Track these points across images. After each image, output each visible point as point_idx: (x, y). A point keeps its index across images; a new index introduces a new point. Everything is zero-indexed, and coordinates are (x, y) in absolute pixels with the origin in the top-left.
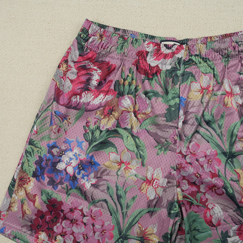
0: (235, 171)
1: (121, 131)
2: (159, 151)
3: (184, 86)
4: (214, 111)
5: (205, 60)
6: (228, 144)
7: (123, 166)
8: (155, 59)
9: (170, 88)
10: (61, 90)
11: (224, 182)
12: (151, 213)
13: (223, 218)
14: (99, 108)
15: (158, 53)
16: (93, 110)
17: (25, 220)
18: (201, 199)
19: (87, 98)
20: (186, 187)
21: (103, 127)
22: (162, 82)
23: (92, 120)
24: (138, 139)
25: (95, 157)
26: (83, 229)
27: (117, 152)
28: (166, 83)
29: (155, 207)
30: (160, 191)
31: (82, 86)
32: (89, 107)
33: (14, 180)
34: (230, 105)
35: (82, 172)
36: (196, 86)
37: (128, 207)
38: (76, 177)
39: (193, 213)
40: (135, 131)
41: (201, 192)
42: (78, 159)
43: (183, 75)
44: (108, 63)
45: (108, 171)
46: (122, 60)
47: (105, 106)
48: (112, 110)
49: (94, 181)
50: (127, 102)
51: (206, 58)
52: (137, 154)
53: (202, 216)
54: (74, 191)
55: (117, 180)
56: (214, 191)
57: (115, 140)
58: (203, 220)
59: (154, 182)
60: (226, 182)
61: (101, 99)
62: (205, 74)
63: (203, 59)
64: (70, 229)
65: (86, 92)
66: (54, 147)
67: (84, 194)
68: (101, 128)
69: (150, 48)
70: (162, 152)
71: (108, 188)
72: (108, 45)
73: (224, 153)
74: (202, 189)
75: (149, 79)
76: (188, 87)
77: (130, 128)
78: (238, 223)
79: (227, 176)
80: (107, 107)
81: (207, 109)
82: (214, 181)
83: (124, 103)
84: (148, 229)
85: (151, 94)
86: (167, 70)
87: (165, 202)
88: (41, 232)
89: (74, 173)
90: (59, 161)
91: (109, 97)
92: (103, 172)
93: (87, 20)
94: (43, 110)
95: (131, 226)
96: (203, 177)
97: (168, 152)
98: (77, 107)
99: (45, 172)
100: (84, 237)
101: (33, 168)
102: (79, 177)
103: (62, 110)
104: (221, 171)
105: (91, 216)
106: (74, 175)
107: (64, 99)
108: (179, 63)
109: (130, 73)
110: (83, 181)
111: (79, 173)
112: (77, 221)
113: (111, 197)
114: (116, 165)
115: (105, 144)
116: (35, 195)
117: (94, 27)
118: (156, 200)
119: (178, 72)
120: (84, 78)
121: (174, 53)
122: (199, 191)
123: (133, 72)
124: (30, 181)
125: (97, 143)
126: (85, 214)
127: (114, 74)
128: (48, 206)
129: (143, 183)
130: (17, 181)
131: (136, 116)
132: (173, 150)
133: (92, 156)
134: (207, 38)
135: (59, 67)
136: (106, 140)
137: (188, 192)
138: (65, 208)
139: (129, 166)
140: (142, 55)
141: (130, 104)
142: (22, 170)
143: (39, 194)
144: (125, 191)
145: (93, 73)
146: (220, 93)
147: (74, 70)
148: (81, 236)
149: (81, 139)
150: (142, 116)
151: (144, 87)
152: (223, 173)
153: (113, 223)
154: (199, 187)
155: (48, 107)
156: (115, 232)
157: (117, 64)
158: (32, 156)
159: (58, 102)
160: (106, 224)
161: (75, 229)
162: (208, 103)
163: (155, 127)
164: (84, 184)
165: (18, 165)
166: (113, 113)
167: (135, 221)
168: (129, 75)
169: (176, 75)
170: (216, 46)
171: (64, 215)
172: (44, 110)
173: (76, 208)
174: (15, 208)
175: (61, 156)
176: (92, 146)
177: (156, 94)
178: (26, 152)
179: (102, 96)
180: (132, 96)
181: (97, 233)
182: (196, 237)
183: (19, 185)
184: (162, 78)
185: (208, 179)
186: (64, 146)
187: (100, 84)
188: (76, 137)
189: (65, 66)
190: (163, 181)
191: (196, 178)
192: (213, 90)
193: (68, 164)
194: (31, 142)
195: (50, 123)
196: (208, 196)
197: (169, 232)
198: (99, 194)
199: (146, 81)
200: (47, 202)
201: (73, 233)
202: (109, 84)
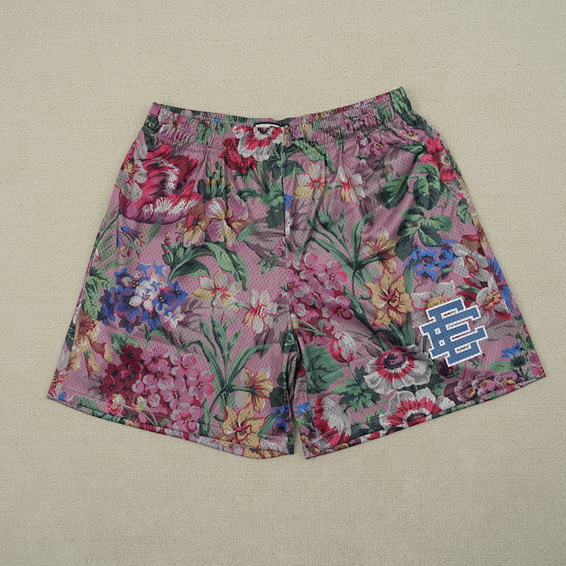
0: (365, 285)
1: (211, 246)
2: (264, 268)
3: (288, 180)
4: (330, 210)
5: (313, 144)
6: (353, 251)
7: (219, 294)
8: (248, 148)
9: (271, 184)
10: (128, 198)
11: (352, 301)
12: (261, 352)
13: (356, 350)
14: (180, 218)
15: (251, 141)
16: (172, 223)
17: (92, 379)
18: (325, 327)
19: (163, 206)
20: (303, 312)
21: (187, 243)
22: (260, 177)
23: (172, 235)
24: (235, 254)
25: (180, 284)
26: (171, 385)
27: (209, 275)
28: (265, 178)
29: (265, 344)
30: (269, 321)
31: (155, 190)
32: (167, 219)
33: (73, 326)
34: (348, 200)
35: (165, 306)
36: (304, 179)
37: (229, 347)
38: (157, 314)
39: (316, 347)
40: (230, 244)
41: (325, 318)
42: (158, 290)
43: (285, 166)
44: (187, 158)
45: (199, 302)
46: (205, 152)
47: (188, 215)
48: (198, 220)
49: (181, 317)
50: (216, 207)
51: (313, 142)
52: (235, 276)
53: (328, 349)
54: (156, 333)
55: (212, 313)
56: (340, 315)
57: (205, 260)
58: (330, 355)
59: (261, 310)
60: (354, 300)
61: (182, 206)
62: (315, 162)
63: (309, 143)
64: (154, 386)
65: (161, 198)
66: (124, 275)
67: (170, 336)
68: (184, 245)
69: (241, 135)
70: (268, 269)
71: (201, 325)
72: (185, 135)
73: (350, 264)
74: (325, 314)
75: (242, 175)
76: (293, 180)
77: (223, 241)
78: (376, 355)
79: (356, 294)
80: (190, 216)
81: (321, 208)
82: (338, 300)
83: (213, 209)
84: (259, 375)
85: (246, 194)
86: (265, 161)
87: (277, 335)
88: (115, 395)
89: (154, 308)
90: (133, 295)
91: (192, 203)
92: (193, 304)
93: (155, 104)
94: (105, 227)
95: (236, 373)
96: (323, 296)
97: (275, 268)
98: (150, 220)
99: (115, 310)
100: (174, 395)
101: (98, 307)
102: (161, 313)
103: (132, 224)
104: (347, 287)
105: (182, 365)
106: (154, 311)
107: (133, 210)
108: (278, 151)
109: (217, 168)
110: (166, 319)
111: (160, 308)
112: (163, 373)
113: (206, 337)
114: (210, 292)
115: (191, 266)
116: (104, 344)
117: (164, 112)
118: (265, 334)
119: (278, 162)
120: (156, 181)
121: (270, 139)
122: (321, 317)
123: (221, 167)
124: (94, 326)
125: (181, 264)
126: (174, 363)
127: (196, 173)
128: (122, 357)
129: (246, 314)
130: (77, 327)
131: (229, 225)
132: (282, 265)
133: (176, 283)
134: (313, 115)
135: (123, 168)
136: (192, 259)
137: (307, 319)
138: (146, 357)
139: (226, 293)
140: (231, 144)
141: (220, 209)
142: (83, 312)
143: (108, 341)
144: (224, 327)
145: (168, 172)
146: (334, 185)
147: (143, 171)
148: (170, 394)
149: (160, 262)
150: (238, 224)
151: (237, 186)
152: (351, 289)
153: (212, 372)
154: (320, 312)
155: (112, 223)
156: (216, 384)
157: (199, 159)
158: (96, 291)
159: (125, 215)
160: (203, 374)
161: (161, 386)
162: (321, 199)
163: (256, 237)
164: (168, 322)
165: (77, 306)
166: (199, 223)
167: (241, 366)
168: (217, 171)
169: (277, 167)
170: (325, 124)
171: (145, 368)
172: (107, 227)
173: (160, 357)
174: (77, 365)
175: (135, 288)
176: (174, 271)
177: (253, 194)
178: (87, 285)
179: (182, 202)
180: (221, 199)
181: (192, 388)
182: (323, 378)
183: (80, 333)
184: (260, 171)
185: (330, 299)
186: (137, 274)
187: (179, 186)
188: (152, 261)
189: (130, 166)
190: (272, 308)
191: (314, 299)
192: (326, 182)
193: (145, 298)
194: (92, 272)
195: (116, 244)
196: (333, 322)
197: (284, 370)
198: (189, 335)
199: (239, 178)
200: (121, 352)
201: (159, 391)
202: (191, 186)
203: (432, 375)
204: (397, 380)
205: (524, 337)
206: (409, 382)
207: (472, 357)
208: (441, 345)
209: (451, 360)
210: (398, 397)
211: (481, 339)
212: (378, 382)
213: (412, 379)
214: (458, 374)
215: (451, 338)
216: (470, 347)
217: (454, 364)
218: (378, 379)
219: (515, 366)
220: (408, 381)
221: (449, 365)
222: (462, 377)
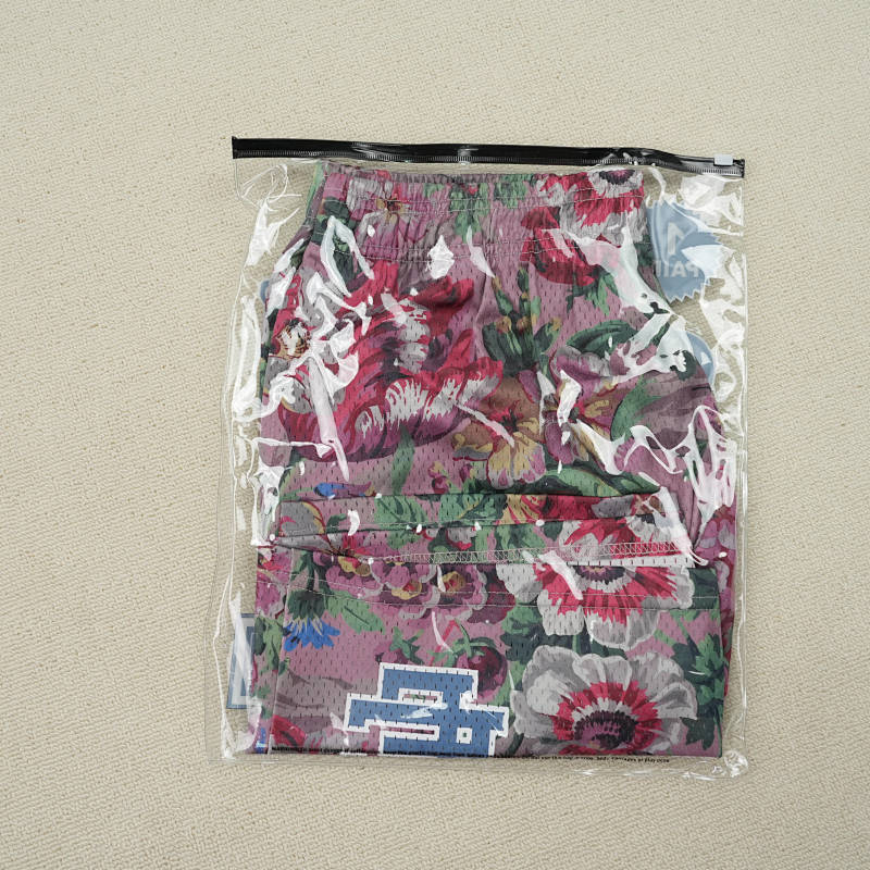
203: (524, 662)
204: (616, 679)
205: (266, 659)
206: (587, 664)
207: (410, 668)
208: (469, 731)
209: (465, 683)
210: (628, 637)
211: (366, 698)
212: (666, 691)
213: (577, 670)
214: (461, 641)
215: (435, 737)
216: (403, 691)
217: (463, 672)
218: (666, 699)
219: (319, 598)
220: (589, 669)
221: (475, 674)
222: (455, 629)
